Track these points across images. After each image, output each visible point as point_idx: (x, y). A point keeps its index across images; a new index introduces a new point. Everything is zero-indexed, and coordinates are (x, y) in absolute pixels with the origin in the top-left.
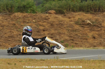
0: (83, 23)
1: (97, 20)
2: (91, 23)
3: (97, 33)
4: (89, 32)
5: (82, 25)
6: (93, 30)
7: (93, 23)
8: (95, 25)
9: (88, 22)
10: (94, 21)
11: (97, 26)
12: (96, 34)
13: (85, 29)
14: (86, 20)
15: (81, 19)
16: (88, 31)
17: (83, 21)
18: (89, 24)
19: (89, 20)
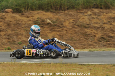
0: (43, 23)
1: (58, 19)
2: (52, 23)
3: (58, 33)
4: (49, 33)
5: (42, 25)
6: (54, 31)
7: (53, 22)
8: (56, 25)
9: (49, 21)
10: (54, 20)
11: (58, 26)
12: (57, 35)
13: (45, 29)
14: (45, 20)
15: (40, 18)
16: (48, 31)
17: (43, 21)
18: (49, 24)
19: (50, 19)
